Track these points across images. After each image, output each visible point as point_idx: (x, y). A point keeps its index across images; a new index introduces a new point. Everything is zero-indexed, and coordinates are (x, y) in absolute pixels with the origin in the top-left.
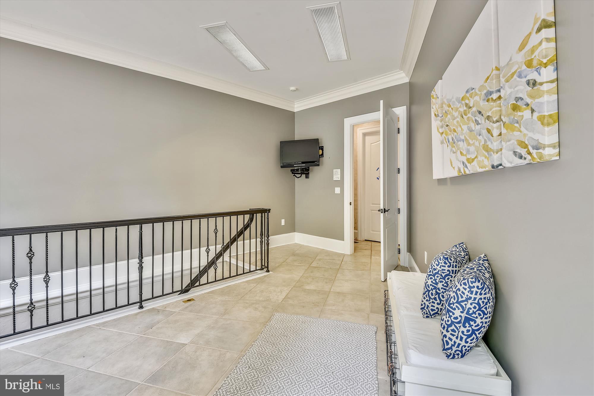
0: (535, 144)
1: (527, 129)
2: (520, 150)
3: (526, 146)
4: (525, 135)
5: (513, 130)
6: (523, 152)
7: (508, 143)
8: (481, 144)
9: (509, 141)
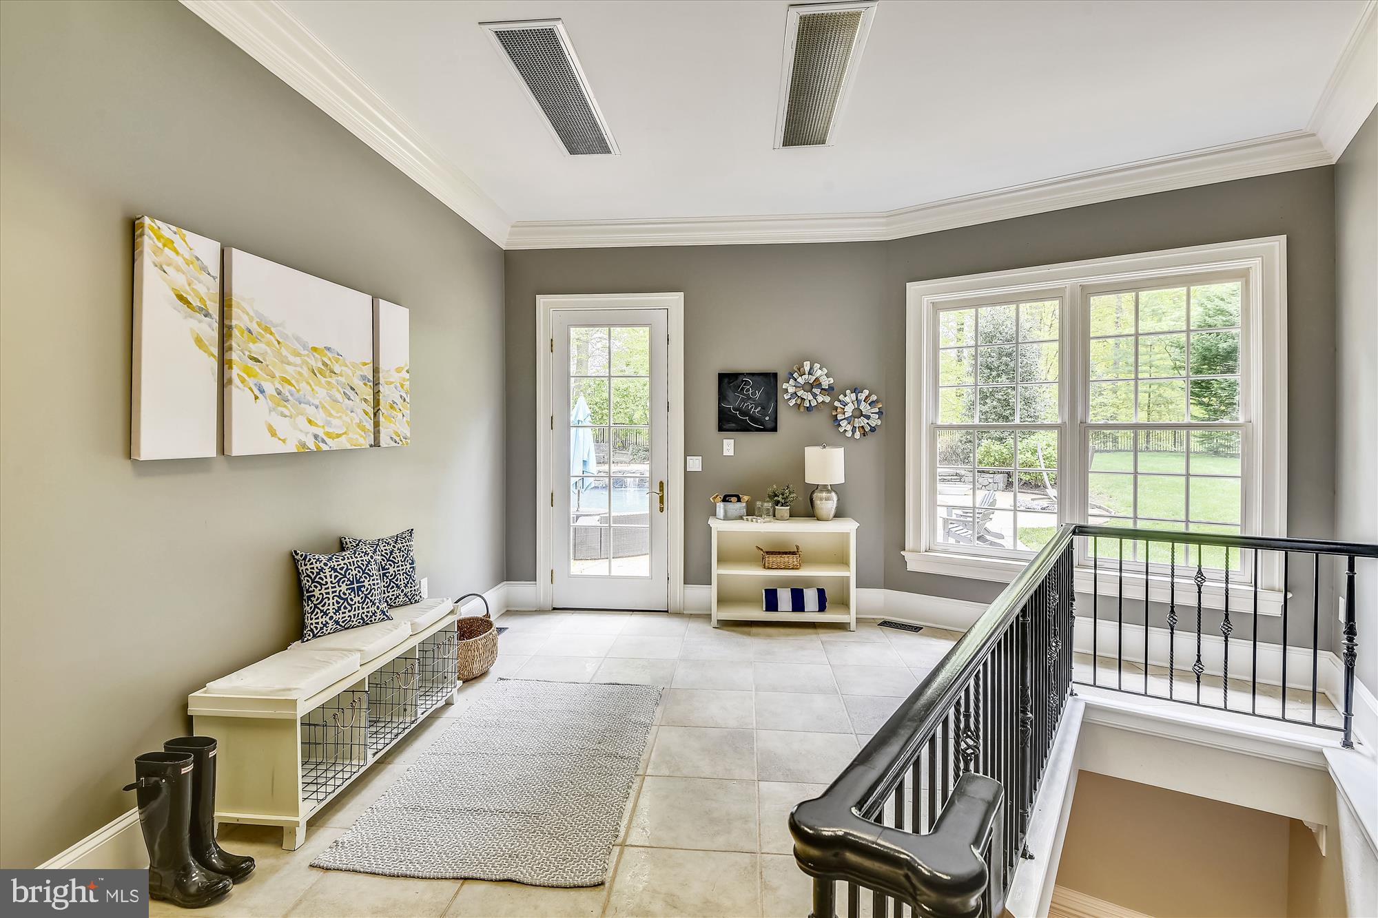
0: (404, 435)
1: (400, 425)
2: (395, 437)
3: (399, 436)
4: (398, 428)
5: (390, 423)
6: (398, 440)
7: (386, 430)
8: (354, 422)
9: (387, 428)
